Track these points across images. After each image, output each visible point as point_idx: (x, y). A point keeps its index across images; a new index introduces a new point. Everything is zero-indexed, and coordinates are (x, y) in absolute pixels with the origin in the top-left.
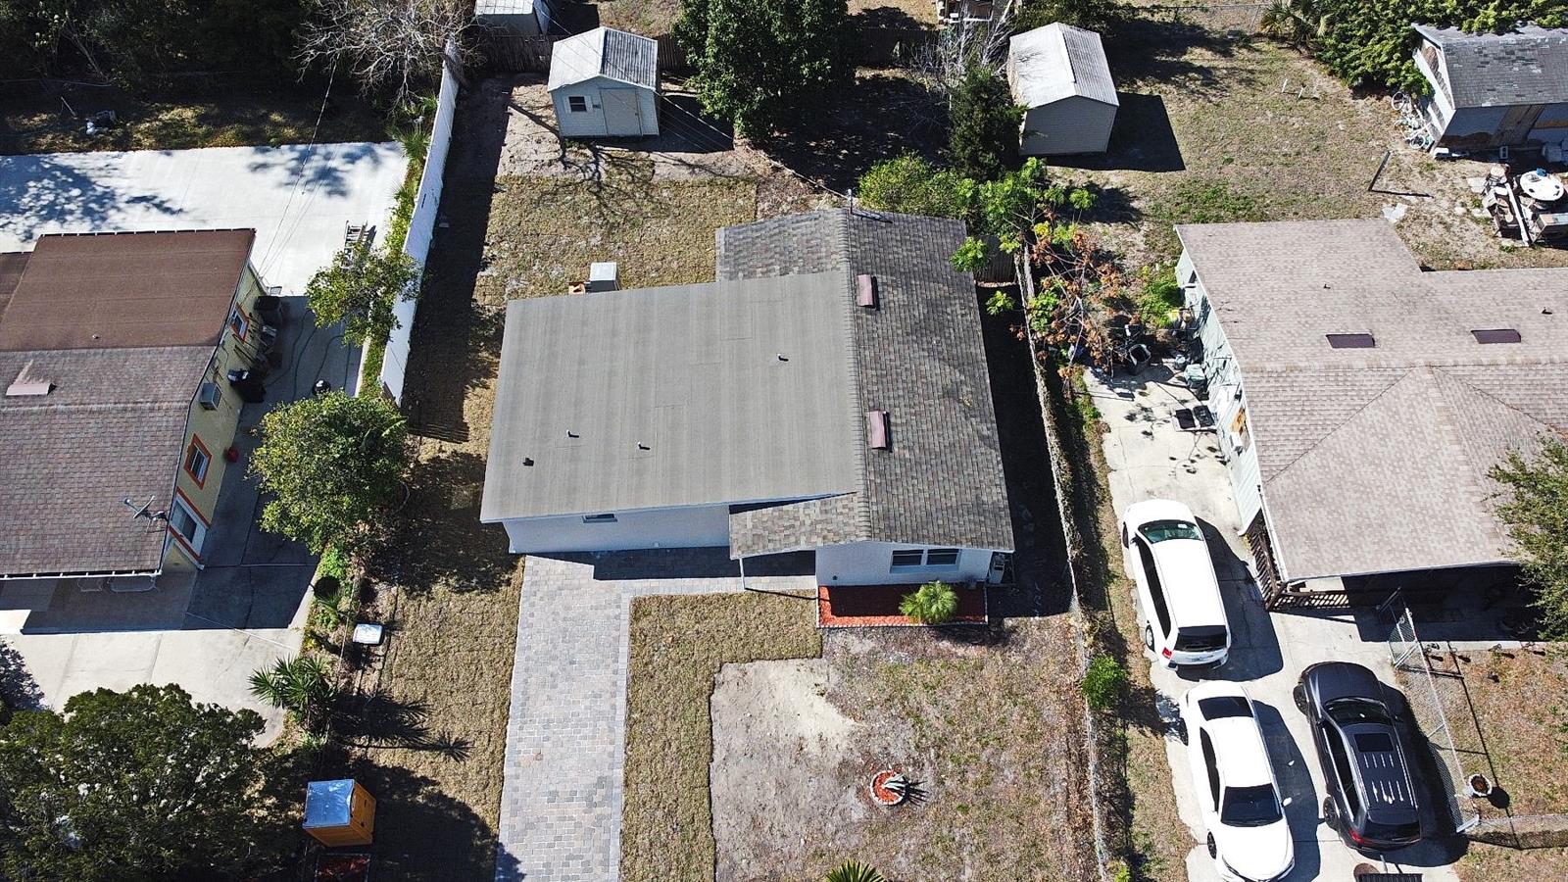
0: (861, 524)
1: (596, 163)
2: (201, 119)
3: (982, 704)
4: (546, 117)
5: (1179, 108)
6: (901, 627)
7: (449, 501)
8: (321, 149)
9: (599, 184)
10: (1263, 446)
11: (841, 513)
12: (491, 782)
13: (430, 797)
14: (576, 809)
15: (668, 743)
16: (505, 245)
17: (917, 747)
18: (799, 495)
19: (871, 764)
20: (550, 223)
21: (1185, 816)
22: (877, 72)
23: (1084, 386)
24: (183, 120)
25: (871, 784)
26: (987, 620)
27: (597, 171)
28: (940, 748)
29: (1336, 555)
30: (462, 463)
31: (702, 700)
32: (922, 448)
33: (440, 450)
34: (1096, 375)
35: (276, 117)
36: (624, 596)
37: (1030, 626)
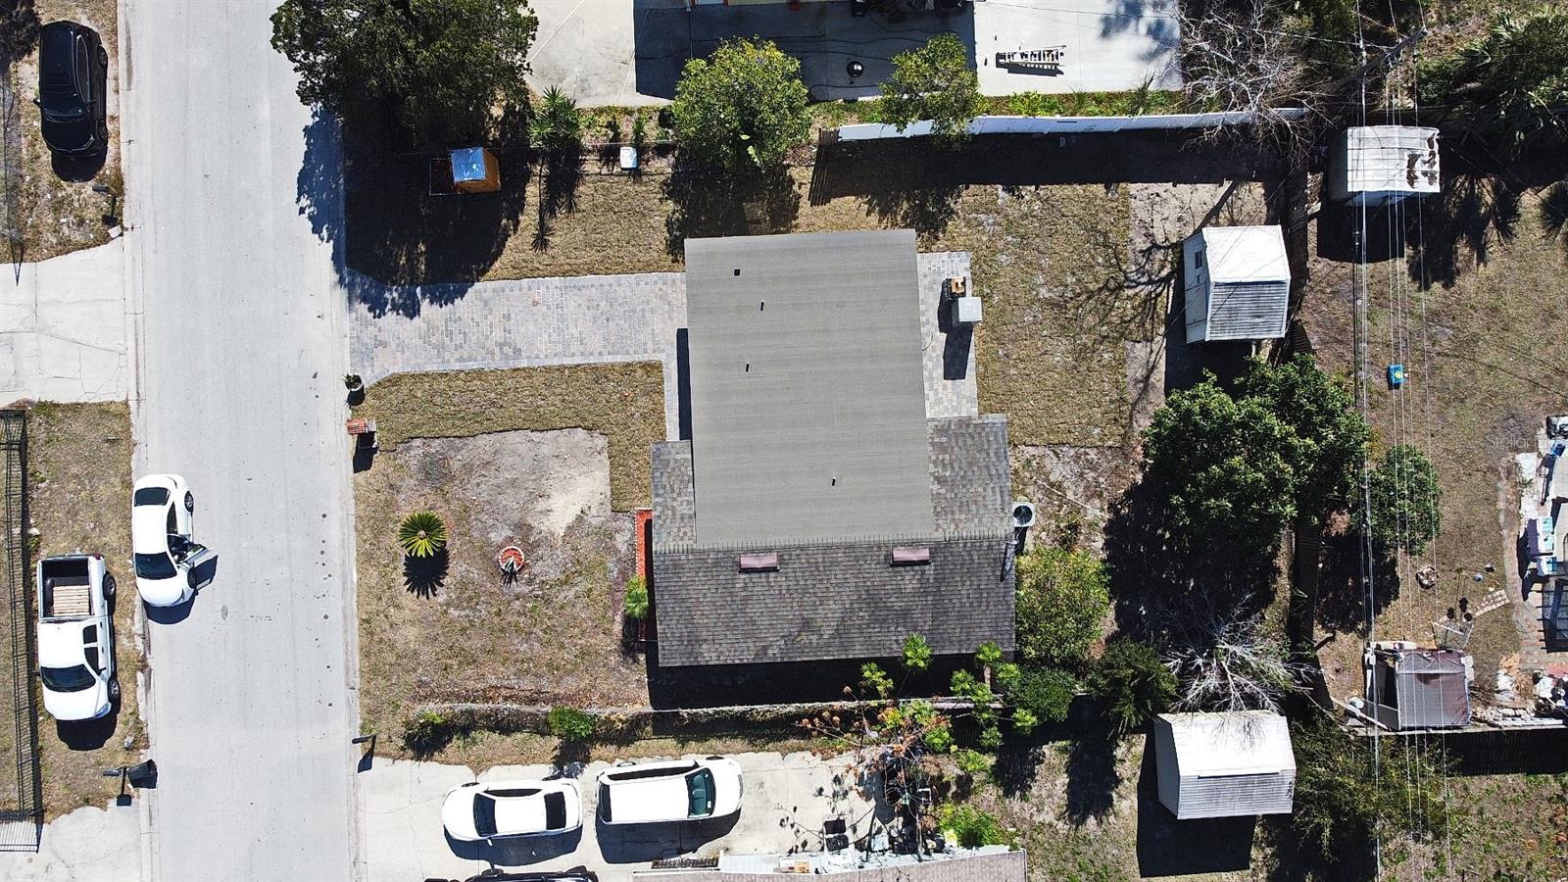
3: (576, 631)
6: (635, 574)
7: (752, 201)
11: (679, 531)
12: (517, 271)
13: (506, 228)
14: (498, 335)
15: (544, 398)
16: (1037, 206)
17: (543, 582)
19: (531, 548)
26: (642, 640)
27: (1139, 284)
28: (542, 598)
30: (789, 204)
31: (577, 421)
32: (746, 599)
33: (801, 184)
36: (663, 355)
37: (640, 674)
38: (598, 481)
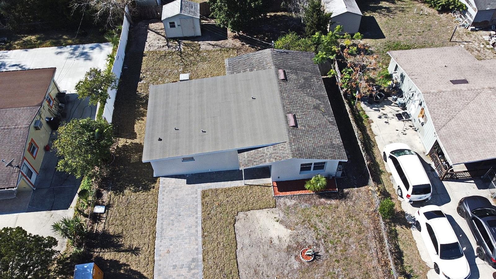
0: (289, 153)
1: (180, 46)
2: (38, 39)
3: (339, 221)
4: (161, 32)
5: (380, 20)
6: (305, 195)
7: (130, 160)
8: (81, 46)
9: (181, 52)
10: (434, 119)
11: (281, 150)
12: (150, 263)
13: (126, 270)
14: (184, 272)
15: (219, 243)
16: (148, 73)
17: (317, 239)
18: (264, 144)
19: (299, 246)
20: (163, 65)
21: (424, 258)
22: (275, 13)
23: (361, 108)
24: (31, 40)
25: (300, 254)
26: (337, 190)
27: (180, 48)
28: (325, 238)
29: (469, 154)
30: (135, 146)
31: (231, 226)
32: (309, 126)
33: (126, 142)
34: (365, 104)
35: (65, 37)
36: (198, 190)
37: (354, 191)
38: (261, 215)
